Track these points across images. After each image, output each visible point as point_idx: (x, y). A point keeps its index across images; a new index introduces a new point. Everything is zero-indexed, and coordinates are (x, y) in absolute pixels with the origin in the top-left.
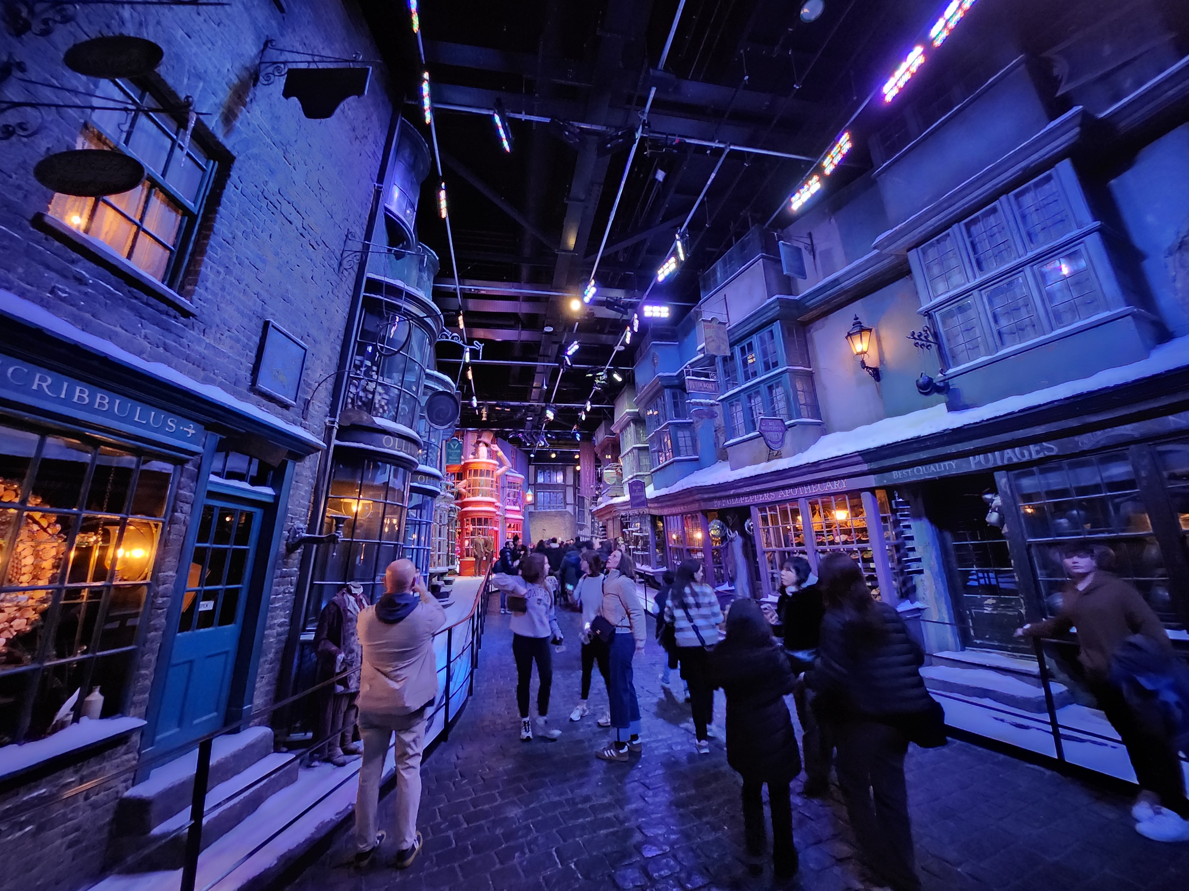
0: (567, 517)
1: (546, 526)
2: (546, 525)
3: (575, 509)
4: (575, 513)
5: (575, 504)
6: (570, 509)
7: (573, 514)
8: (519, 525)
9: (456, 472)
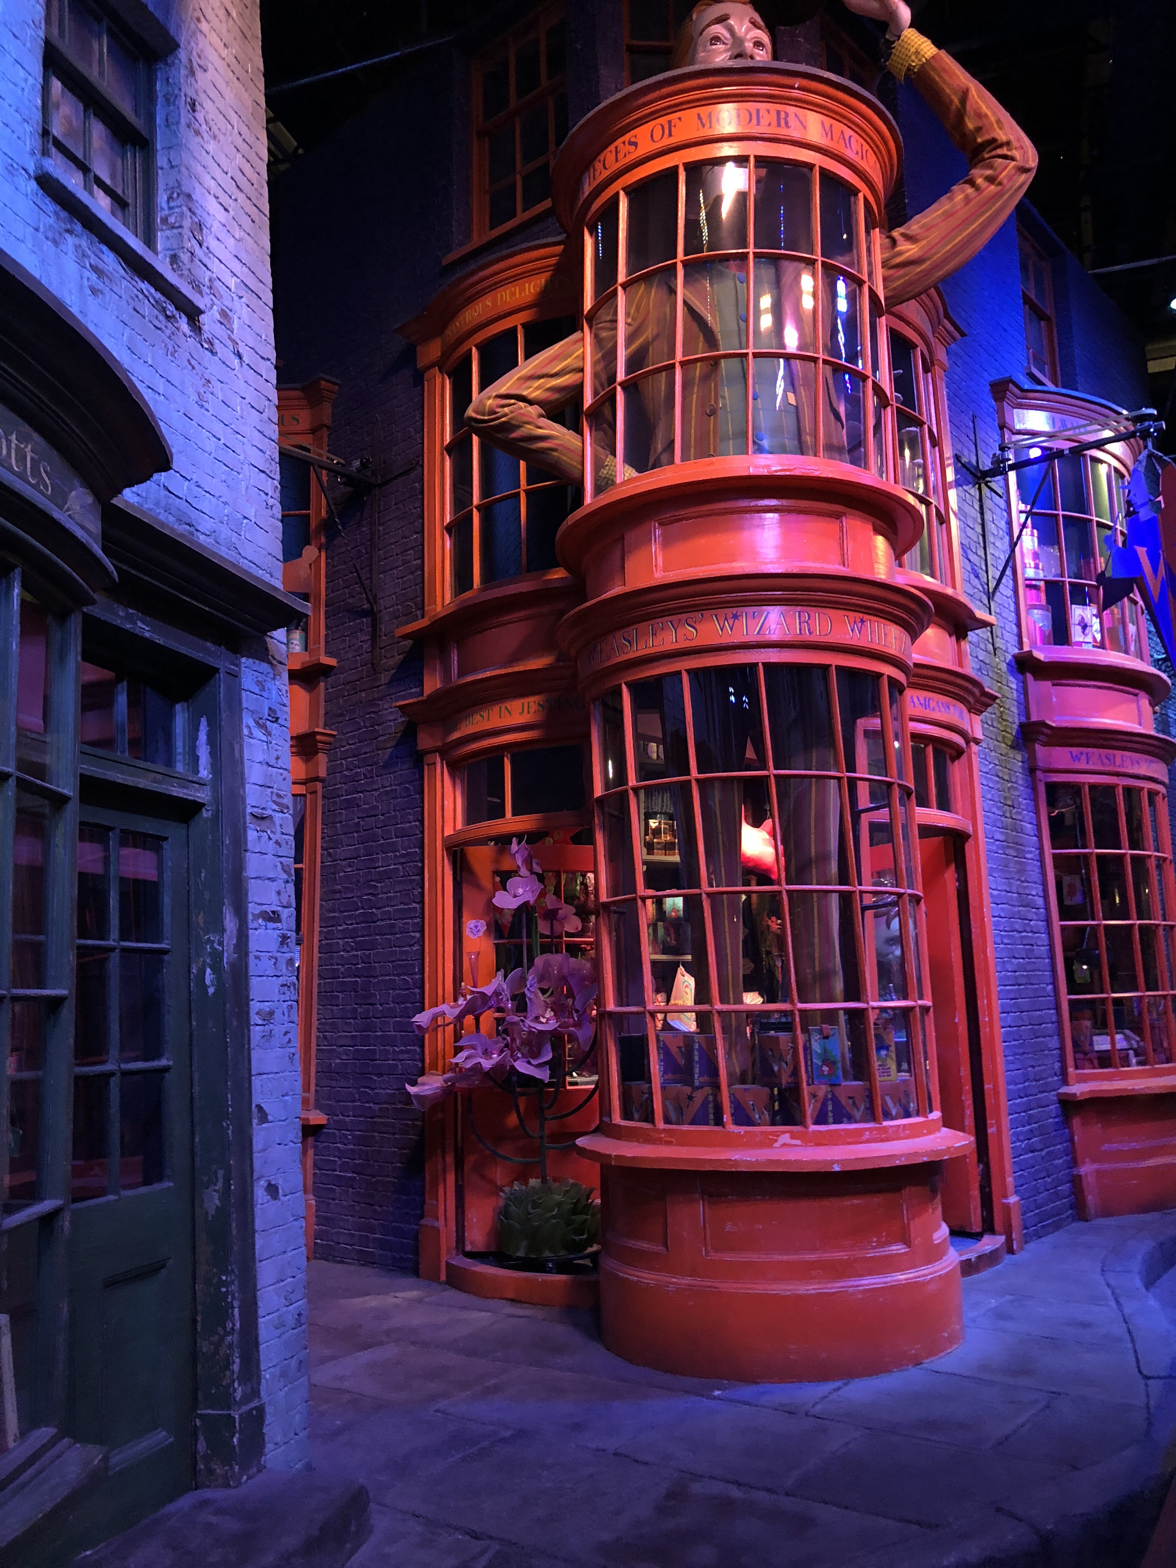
8: (1152, 797)
9: (517, 319)
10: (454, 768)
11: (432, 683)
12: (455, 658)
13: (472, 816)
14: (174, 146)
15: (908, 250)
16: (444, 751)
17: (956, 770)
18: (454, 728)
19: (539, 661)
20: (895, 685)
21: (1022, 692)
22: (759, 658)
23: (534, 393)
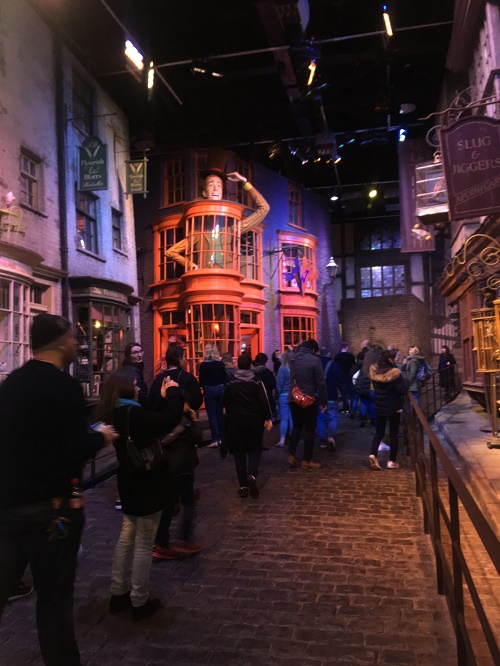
0: (411, 307)
1: (376, 323)
2: (374, 321)
3: (426, 293)
4: (427, 299)
5: (426, 284)
6: (417, 292)
7: (423, 300)
8: (309, 319)
9: (174, 227)
10: (160, 314)
11: (156, 297)
12: (161, 293)
13: (164, 324)
14: (124, 230)
15: (245, 225)
16: (159, 311)
17: (258, 316)
18: (160, 307)
19: (177, 296)
20: (237, 307)
21: (280, 297)
22: (213, 303)
23: (177, 250)
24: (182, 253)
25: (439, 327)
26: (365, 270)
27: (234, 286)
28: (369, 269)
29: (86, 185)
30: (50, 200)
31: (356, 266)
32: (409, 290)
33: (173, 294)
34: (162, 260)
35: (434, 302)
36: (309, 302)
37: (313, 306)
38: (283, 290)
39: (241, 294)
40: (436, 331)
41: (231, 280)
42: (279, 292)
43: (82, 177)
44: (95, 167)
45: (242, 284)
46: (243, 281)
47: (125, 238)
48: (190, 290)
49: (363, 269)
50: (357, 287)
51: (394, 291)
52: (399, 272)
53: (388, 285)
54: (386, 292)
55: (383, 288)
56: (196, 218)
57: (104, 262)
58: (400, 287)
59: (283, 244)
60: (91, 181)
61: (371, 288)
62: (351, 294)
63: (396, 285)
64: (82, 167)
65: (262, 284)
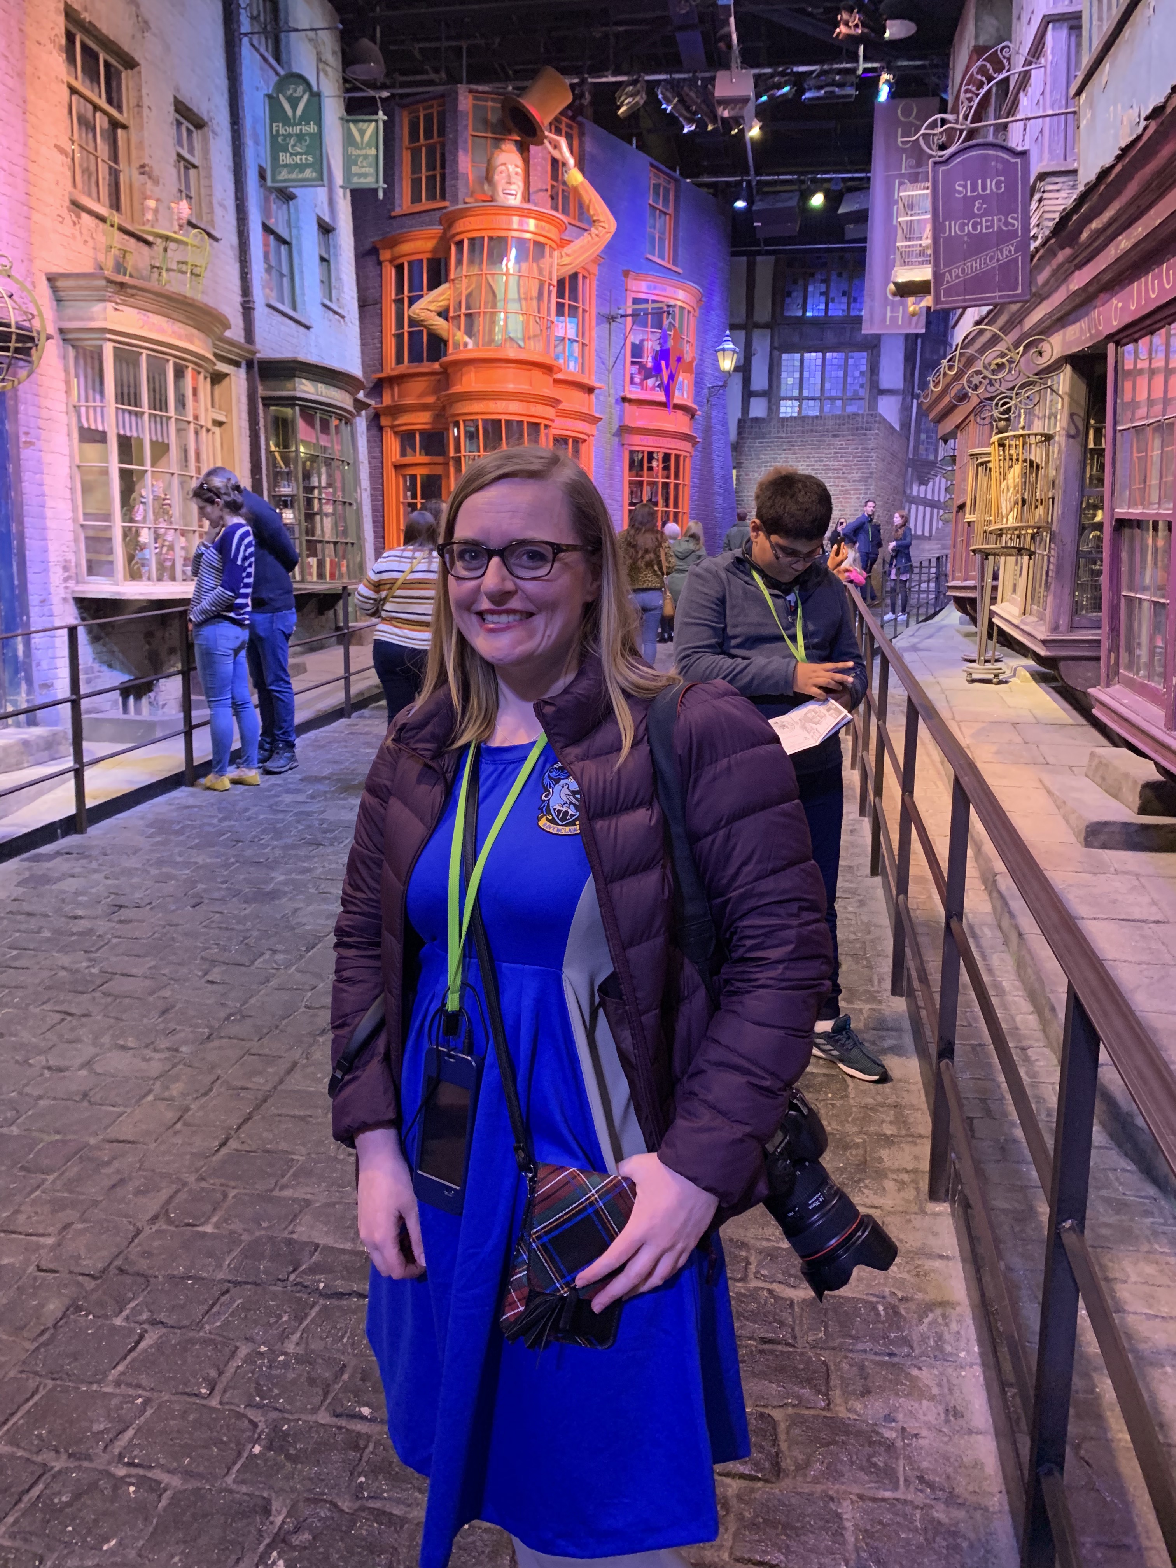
0: (875, 439)
3: (906, 409)
4: (905, 425)
5: (906, 393)
6: (888, 409)
7: (898, 428)
8: (677, 457)
9: (425, 257)
10: (396, 433)
11: (387, 400)
12: (396, 390)
13: (403, 454)
14: (337, 262)
15: (566, 260)
16: (392, 427)
17: (583, 448)
18: (395, 419)
19: (430, 399)
20: (546, 426)
21: (622, 411)
22: (503, 417)
23: (433, 307)
24: (443, 314)
25: (923, 482)
26: (790, 360)
27: (544, 386)
28: (797, 356)
29: (284, 175)
30: (222, 205)
31: (773, 348)
32: (873, 405)
33: (420, 396)
34: (400, 324)
35: (918, 432)
36: (679, 423)
37: (686, 430)
38: (630, 396)
39: (554, 402)
40: (916, 490)
41: (537, 374)
42: (624, 399)
43: (275, 159)
44: (300, 137)
45: (557, 381)
46: (560, 376)
47: (339, 279)
48: (457, 388)
49: (785, 356)
50: (772, 394)
51: (844, 408)
52: (856, 366)
53: (833, 393)
54: (827, 407)
55: (821, 399)
56: (472, 240)
57: (308, 327)
58: (856, 398)
59: (636, 301)
60: (291, 167)
61: (800, 398)
62: (758, 409)
63: (849, 394)
64: (274, 138)
65: (593, 382)
